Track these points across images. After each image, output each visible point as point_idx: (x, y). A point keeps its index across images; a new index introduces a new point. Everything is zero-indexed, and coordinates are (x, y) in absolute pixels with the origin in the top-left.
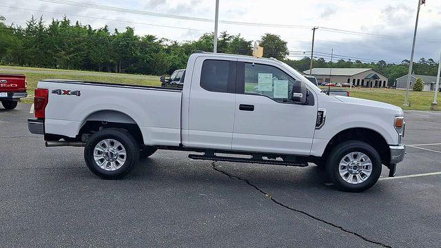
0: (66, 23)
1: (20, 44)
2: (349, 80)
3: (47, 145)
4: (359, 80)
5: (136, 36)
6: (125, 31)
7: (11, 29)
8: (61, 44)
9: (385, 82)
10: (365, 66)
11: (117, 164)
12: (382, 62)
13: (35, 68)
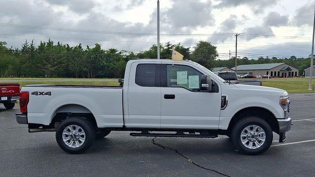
0: (50, 43)
1: (18, 61)
2: (268, 72)
3: (30, 132)
4: (275, 72)
5: (102, 50)
6: (94, 46)
7: (11, 50)
8: (47, 59)
9: (296, 72)
10: (280, 61)
11: (80, 142)
12: (293, 57)
13: (28, 78)
